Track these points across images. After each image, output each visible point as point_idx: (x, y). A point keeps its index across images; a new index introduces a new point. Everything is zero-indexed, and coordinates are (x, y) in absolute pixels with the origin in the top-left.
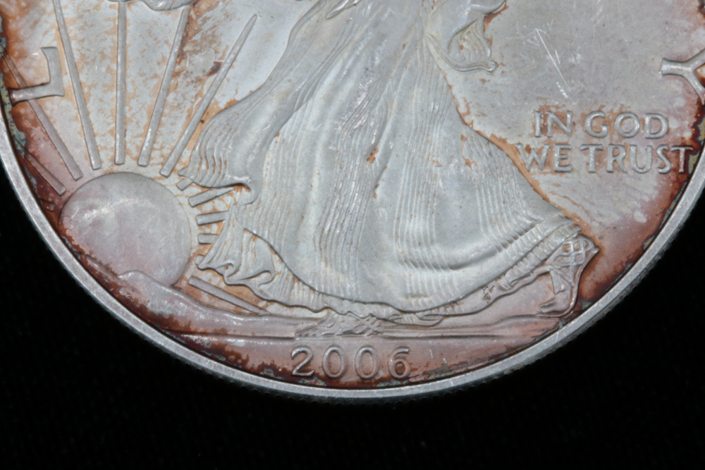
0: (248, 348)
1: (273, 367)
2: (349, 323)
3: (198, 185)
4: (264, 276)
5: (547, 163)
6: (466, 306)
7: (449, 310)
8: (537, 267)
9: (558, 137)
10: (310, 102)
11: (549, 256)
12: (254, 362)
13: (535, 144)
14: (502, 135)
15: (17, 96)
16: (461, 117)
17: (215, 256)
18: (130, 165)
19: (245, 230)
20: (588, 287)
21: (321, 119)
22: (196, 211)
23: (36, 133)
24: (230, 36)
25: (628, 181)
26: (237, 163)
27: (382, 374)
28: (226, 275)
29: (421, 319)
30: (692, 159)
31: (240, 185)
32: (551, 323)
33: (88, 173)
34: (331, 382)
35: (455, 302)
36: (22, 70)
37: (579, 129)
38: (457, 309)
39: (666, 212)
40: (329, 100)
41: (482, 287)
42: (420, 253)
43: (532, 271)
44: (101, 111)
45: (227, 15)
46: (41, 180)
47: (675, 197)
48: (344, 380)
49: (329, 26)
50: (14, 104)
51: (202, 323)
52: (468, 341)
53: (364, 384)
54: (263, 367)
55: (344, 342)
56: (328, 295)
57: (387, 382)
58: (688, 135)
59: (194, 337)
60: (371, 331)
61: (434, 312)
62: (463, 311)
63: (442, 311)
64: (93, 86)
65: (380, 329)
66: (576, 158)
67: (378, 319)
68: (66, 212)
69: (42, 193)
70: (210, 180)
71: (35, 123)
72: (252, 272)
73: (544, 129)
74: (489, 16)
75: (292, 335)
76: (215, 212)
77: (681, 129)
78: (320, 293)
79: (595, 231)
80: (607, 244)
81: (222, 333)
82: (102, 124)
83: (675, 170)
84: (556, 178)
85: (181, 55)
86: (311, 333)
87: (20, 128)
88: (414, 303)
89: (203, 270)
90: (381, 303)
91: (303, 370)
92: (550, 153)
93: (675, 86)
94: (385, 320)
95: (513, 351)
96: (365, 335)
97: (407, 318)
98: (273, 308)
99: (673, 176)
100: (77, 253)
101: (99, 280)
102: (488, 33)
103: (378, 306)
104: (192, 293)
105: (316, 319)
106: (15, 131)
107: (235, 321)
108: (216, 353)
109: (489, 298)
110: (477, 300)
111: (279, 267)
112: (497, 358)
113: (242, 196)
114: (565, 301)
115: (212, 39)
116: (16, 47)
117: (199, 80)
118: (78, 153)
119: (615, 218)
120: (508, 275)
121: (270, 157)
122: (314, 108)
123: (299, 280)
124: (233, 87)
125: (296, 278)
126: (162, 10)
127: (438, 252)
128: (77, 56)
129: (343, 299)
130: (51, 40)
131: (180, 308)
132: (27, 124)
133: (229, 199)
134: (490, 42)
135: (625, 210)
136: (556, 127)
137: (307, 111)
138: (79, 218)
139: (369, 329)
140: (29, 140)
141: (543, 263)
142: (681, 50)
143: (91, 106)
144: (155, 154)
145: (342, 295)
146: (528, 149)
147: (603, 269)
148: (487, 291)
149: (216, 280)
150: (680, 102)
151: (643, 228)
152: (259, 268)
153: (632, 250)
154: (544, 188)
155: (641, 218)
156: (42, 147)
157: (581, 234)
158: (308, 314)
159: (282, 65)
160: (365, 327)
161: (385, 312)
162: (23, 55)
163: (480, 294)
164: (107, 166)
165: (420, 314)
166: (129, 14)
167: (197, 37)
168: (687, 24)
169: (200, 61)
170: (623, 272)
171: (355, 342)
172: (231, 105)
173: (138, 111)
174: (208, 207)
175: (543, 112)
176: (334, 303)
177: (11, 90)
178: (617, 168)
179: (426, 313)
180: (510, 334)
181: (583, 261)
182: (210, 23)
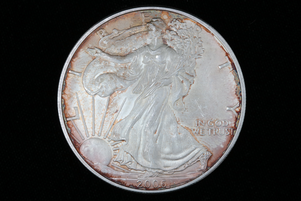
0: (127, 181)
1: (132, 185)
2: (151, 174)
3: (113, 140)
4: (130, 163)
5: (199, 133)
7: (176, 170)
8: (197, 159)
9: (201, 127)
10: (140, 119)
11: (200, 156)
12: (128, 184)
13: (195, 128)
14: (188, 126)
15: (68, 119)
16: (177, 122)
17: (118, 158)
18: (96, 136)
19: (125, 151)
20: (209, 164)
21: (143, 124)
22: (113, 147)
23: (73, 128)
24: (120, 104)
25: (219, 137)
26: (123, 135)
27: (159, 186)
28: (120, 163)
29: (169, 173)
30: (234, 131)
31: (123, 140)
32: (200, 173)
33: (86, 138)
34: (147, 189)
35: (177, 168)
36: (69, 113)
37: (206, 125)
38: (177, 170)
39: (228, 145)
40: (145, 119)
41: (183, 164)
42: (168, 156)
43: (196, 160)
44: (89, 122)
45: (119, 98)
46: (74, 140)
47: (230, 141)
48: (150, 188)
49: (144, 100)
50: (67, 121)
51: (115, 175)
52: (180, 178)
53: (155, 189)
54: (130, 185)
55: (150, 178)
56: (146, 167)
57: (161, 188)
58: (233, 125)
59: (113, 178)
60: (156, 176)
61: (172, 171)
62: (179, 170)
63: (174, 171)
64: (87, 116)
65: (159, 175)
66: (206, 132)
67: (158, 173)
68: (81, 148)
69: (75, 143)
70: (116, 139)
71: (73, 126)
72: (127, 162)
73: (198, 125)
74: (184, 97)
75: (137, 177)
76: (117, 147)
77: (232, 124)
78: (144, 167)
79: (211, 150)
80: (214, 153)
81: (120, 177)
82: (89, 126)
83: (230, 134)
84: (201, 137)
85: (108, 108)
86: (142, 177)
87: (69, 127)
88: (167, 169)
89: (115, 162)
90: (159, 169)
91: (140, 186)
92: (199, 131)
93: (230, 113)
94: (160, 173)
95: (191, 180)
96: (155, 177)
97: (165, 173)
98: (132, 171)
99: (230, 136)
100: (84, 158)
101: (89, 165)
102: (184, 101)
103: (158, 170)
104: (112, 167)
105: (143, 173)
106: (68, 128)
107: (122, 173)
108: (118, 182)
109: (185, 167)
110: (182, 168)
111: (133, 161)
112: (187, 182)
113: (124, 143)
115: (116, 104)
116: (67, 107)
117: (113, 114)
118: (84, 133)
119: (216, 146)
120: (190, 161)
121: (130, 133)
123: (138, 164)
124: (121, 116)
125: (138, 163)
126: (103, 97)
127: (172, 156)
128: (82, 109)
129: (149, 168)
130: (76, 105)
131: (109, 171)
132: (71, 126)
133: (121, 144)
134: (184, 103)
135: (218, 144)
136: (201, 124)
137: (139, 122)
138: (83, 149)
139: (156, 175)
140: (71, 130)
141: (198, 158)
142: (231, 104)
143: (86, 121)
144: (102, 133)
145: (149, 167)
146: (194, 130)
147: (213, 159)
148: (184, 165)
149: (118, 164)
150: (231, 117)
151: (222, 149)
152: (128, 161)
153: (220, 154)
154: (198, 139)
155: (222, 146)
156: (74, 132)
157: (207, 151)
158: (141, 172)
159: (133, 110)
160: (155, 175)
161: (160, 171)
162: (69, 109)
163: (183, 166)
164: (90, 136)
165: (168, 171)
166: (95, 98)
167: (112, 104)
168: (232, 98)
169: (114, 109)
170: (218, 160)
171: (152, 178)
172: (121, 120)
173: (99, 120)
174: (116, 146)
175: (198, 120)
176: (147, 169)
177: (66, 118)
178: (216, 134)
179: (170, 171)
180: (191, 177)
181: (208, 157)
182: (115, 100)
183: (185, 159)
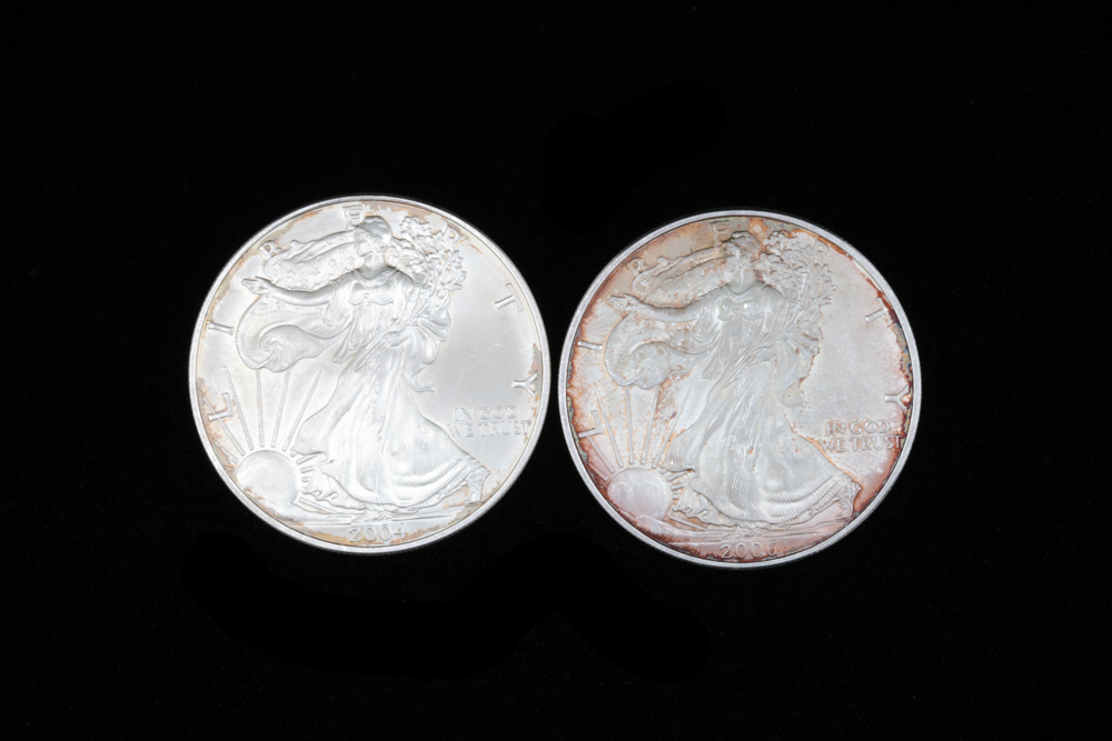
0: (700, 547)
1: (712, 555)
3: (670, 471)
4: (705, 512)
5: (834, 448)
6: (802, 518)
7: (793, 522)
8: (833, 498)
9: (838, 435)
11: (838, 492)
12: (704, 553)
13: (828, 439)
14: (811, 436)
15: (580, 435)
16: (792, 429)
17: (681, 504)
18: (637, 464)
19: (694, 491)
20: (858, 506)
21: (726, 435)
22: (670, 484)
23: (592, 452)
24: (679, 399)
25: (873, 453)
26: (688, 459)
27: (764, 554)
28: (687, 513)
29: (780, 527)
30: (902, 441)
31: (690, 470)
32: (842, 524)
33: (618, 470)
34: (741, 560)
35: (796, 518)
36: (583, 423)
37: (848, 431)
38: (797, 521)
39: (892, 467)
40: (729, 427)
41: (808, 509)
42: (776, 495)
43: (831, 500)
44: (621, 439)
45: (677, 389)
46: (596, 474)
47: (895, 460)
48: (746, 558)
49: (725, 392)
50: (580, 439)
51: (678, 537)
52: (803, 535)
53: (756, 559)
54: (707, 555)
55: (746, 540)
56: (735, 519)
57: (767, 557)
58: (899, 429)
59: (675, 544)
60: (757, 535)
61: (786, 523)
62: (800, 521)
63: (790, 522)
64: (617, 428)
66: (848, 445)
67: (760, 528)
68: (609, 489)
69: (597, 480)
70: (676, 468)
71: (591, 447)
72: (699, 511)
73: (831, 432)
74: (801, 380)
75: (720, 539)
76: (679, 483)
77: (896, 427)
78: (732, 518)
79: (859, 479)
80: (865, 485)
81: (687, 540)
82: (622, 446)
83: (895, 447)
84: (839, 455)
85: (657, 410)
86: (729, 537)
87: (584, 451)
88: (776, 520)
89: (676, 511)
90: (761, 521)
91: (727, 555)
92: (835, 443)
93: (892, 406)
94: (764, 529)
95: (825, 539)
96: (755, 537)
97: (773, 527)
98: (710, 527)
99: (894, 450)
100: (616, 507)
101: (627, 520)
102: (802, 388)
104: (672, 522)
106: (581, 452)
107: (691, 534)
108: (685, 550)
109: (811, 514)
110: (806, 516)
111: (711, 507)
112: (818, 543)
113: (690, 475)
114: (847, 513)
115: (671, 401)
116: (578, 412)
117: (666, 421)
118: (613, 460)
119: (868, 472)
121: (703, 456)
122: (721, 432)
123: (722, 513)
125: (720, 512)
126: (646, 389)
127: (784, 495)
128: (608, 414)
129: (743, 520)
130: (594, 407)
131: (668, 530)
132: (587, 448)
133: (685, 477)
134: (802, 392)
135: (872, 468)
136: (837, 430)
137: (719, 432)
138: (613, 490)
140: (588, 456)
141: (836, 496)
142: (893, 389)
143: (617, 437)
144: (649, 458)
145: (742, 518)
146: (825, 442)
147: (864, 497)
148: (810, 511)
150: (895, 414)
151: (881, 475)
152: (702, 509)
153: (877, 487)
154: (833, 460)
155: (880, 471)
156: (595, 459)
157: (853, 481)
158: (726, 528)
159: (705, 411)
161: (763, 525)
162: (582, 415)
163: (807, 513)
164: (626, 465)
165: (780, 525)
166: (631, 392)
167: (664, 401)
168: (895, 377)
169: (669, 411)
170: (874, 497)
171: (749, 540)
172: (683, 431)
173: (639, 437)
174: (676, 481)
175: (831, 424)
176: (739, 523)
177: (578, 433)
178: (868, 447)
179: (783, 524)
180: (823, 532)
181: (854, 494)
182: (669, 393)
183: (811, 500)
